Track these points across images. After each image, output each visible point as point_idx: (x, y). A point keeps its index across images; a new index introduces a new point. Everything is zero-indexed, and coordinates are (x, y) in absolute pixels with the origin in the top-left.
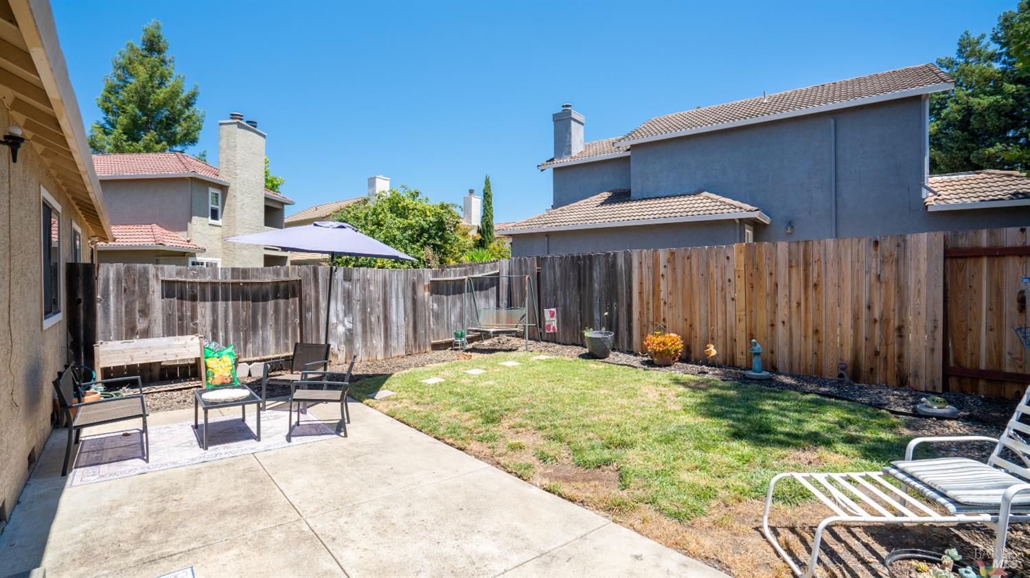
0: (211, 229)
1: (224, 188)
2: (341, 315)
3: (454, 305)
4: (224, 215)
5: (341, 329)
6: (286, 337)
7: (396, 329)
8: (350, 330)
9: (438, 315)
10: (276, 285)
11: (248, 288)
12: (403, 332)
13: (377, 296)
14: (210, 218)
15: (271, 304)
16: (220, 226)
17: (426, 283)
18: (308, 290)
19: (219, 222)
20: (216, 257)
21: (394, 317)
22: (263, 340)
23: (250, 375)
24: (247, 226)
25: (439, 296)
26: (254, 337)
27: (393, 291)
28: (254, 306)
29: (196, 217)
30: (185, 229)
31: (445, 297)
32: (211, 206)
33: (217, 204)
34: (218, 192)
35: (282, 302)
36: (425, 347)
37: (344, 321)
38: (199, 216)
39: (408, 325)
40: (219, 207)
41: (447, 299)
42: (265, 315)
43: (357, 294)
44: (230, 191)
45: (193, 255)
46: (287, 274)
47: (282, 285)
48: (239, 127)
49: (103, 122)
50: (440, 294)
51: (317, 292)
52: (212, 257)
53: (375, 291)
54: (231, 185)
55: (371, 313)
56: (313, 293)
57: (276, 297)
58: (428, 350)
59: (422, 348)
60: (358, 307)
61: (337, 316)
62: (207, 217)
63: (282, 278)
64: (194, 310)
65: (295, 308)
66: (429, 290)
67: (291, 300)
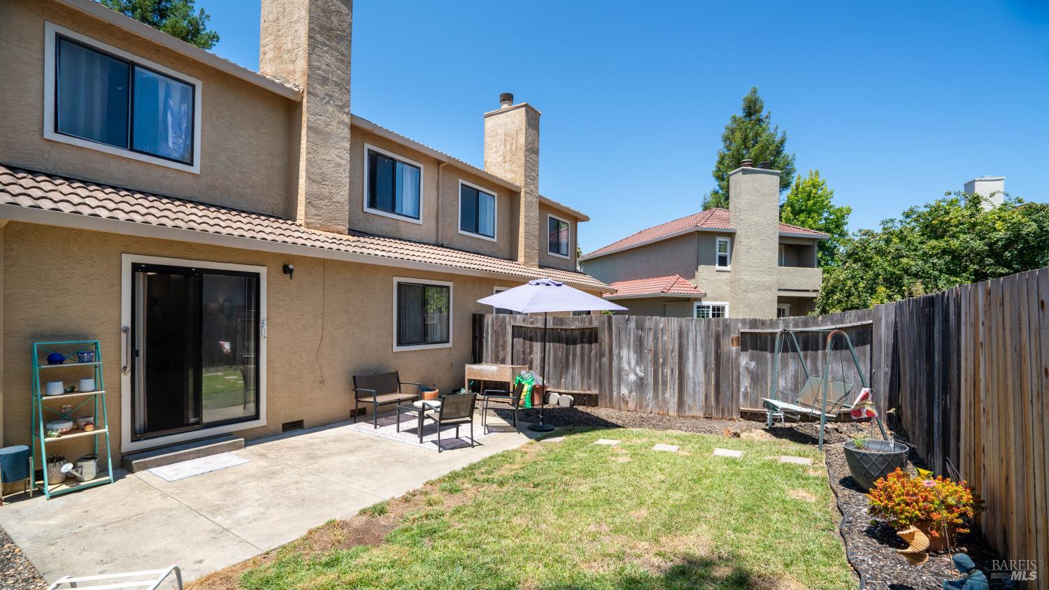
0: (718, 275)
1: (731, 235)
2: (633, 362)
3: (785, 366)
4: (732, 261)
5: (632, 377)
6: (589, 378)
7: (692, 385)
8: (641, 379)
9: (757, 377)
10: (582, 331)
11: (563, 333)
12: (701, 391)
13: (671, 347)
14: (717, 265)
15: (578, 347)
16: (729, 272)
17: (734, 335)
18: (604, 337)
19: (728, 268)
20: (724, 301)
21: (690, 370)
22: (572, 377)
23: (558, 404)
24: (754, 269)
25: (758, 352)
26: (567, 374)
27: (690, 341)
28: (567, 348)
29: (702, 266)
30: (693, 277)
31: (769, 355)
32: (718, 253)
33: (725, 252)
34: (727, 240)
35: (586, 346)
36: (730, 412)
37: (635, 368)
38: (705, 264)
39: (708, 382)
40: (728, 254)
41: (773, 358)
42: (574, 356)
43: (649, 343)
44: (737, 237)
45: (699, 300)
46: (591, 322)
47: (587, 332)
48: (743, 174)
49: (717, 188)
50: (761, 350)
51: (611, 339)
52: (720, 301)
53: (669, 341)
54: (738, 231)
55: (664, 364)
56: (607, 340)
57: (582, 342)
58: (735, 417)
59: (726, 414)
60: (650, 357)
61: (629, 363)
62: (714, 264)
63: (587, 325)
64: (531, 347)
65: (596, 352)
66: (738, 344)
67: (593, 345)
